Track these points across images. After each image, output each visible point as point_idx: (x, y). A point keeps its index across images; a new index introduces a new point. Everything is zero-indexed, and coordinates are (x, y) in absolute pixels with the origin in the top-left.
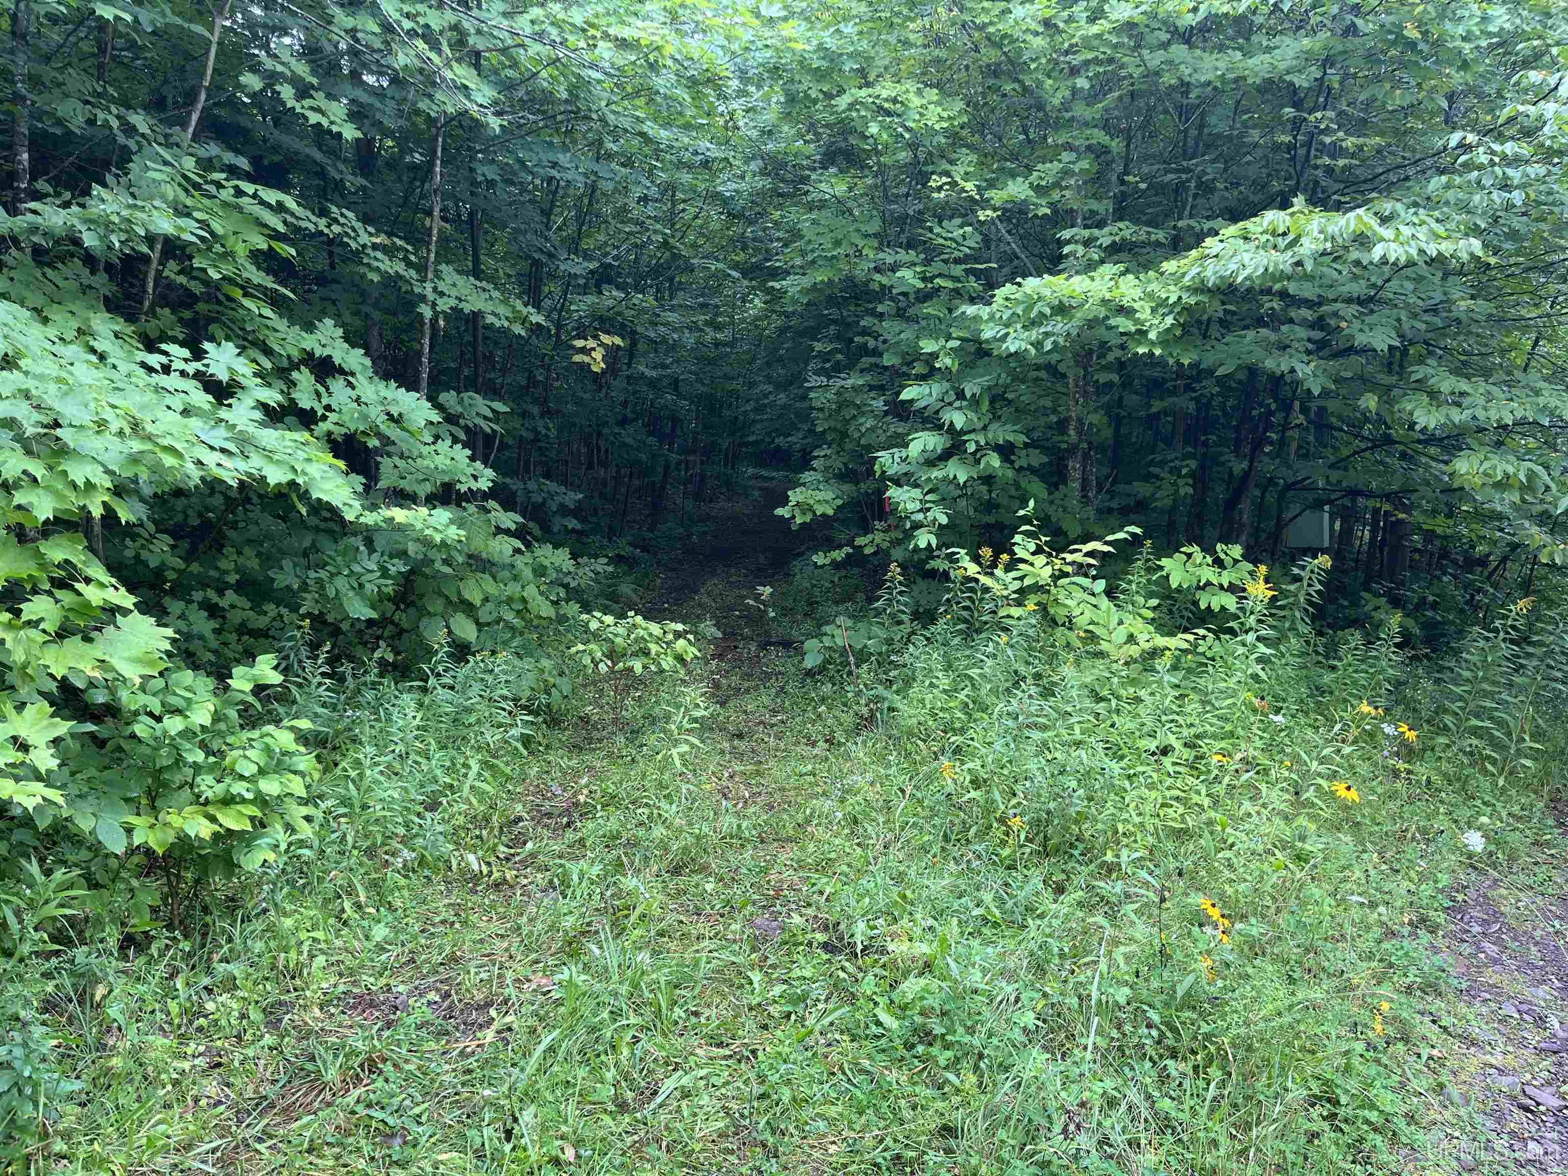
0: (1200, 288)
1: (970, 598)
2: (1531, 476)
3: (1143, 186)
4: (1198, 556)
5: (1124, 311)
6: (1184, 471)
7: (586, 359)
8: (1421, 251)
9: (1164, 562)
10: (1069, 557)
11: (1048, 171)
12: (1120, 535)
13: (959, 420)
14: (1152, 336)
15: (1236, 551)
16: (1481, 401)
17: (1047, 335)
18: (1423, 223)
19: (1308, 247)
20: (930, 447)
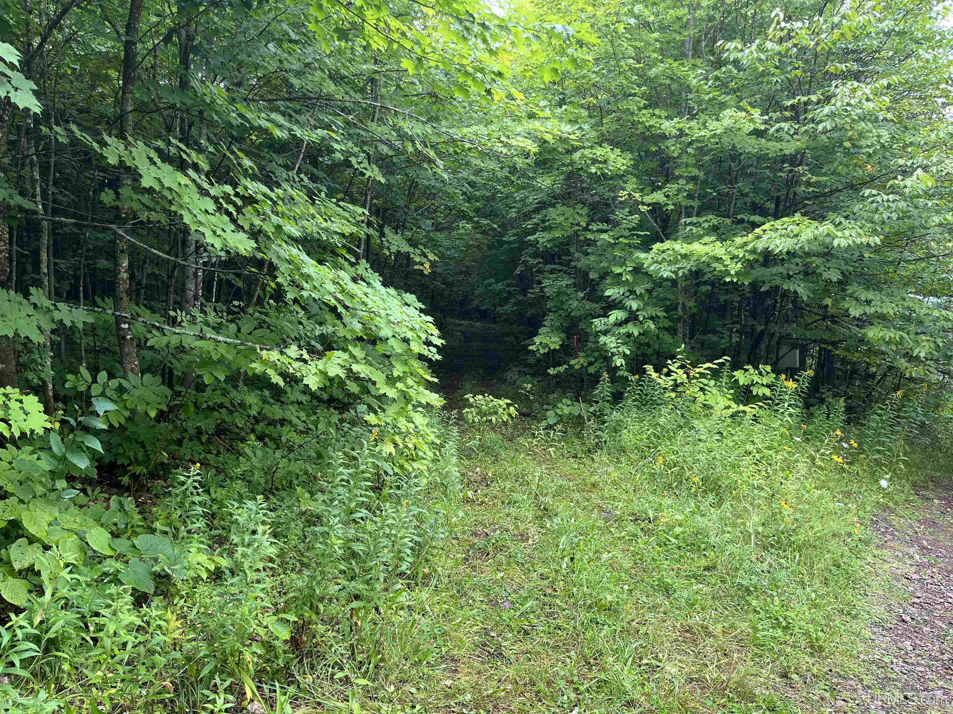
2: (901, 338)
5: (717, 260)
7: (421, 268)
9: (735, 373)
10: (698, 370)
11: (672, 188)
12: (721, 361)
13: (634, 305)
14: (733, 272)
15: (769, 368)
16: (879, 303)
17: (679, 269)
18: (853, 228)
20: (619, 318)
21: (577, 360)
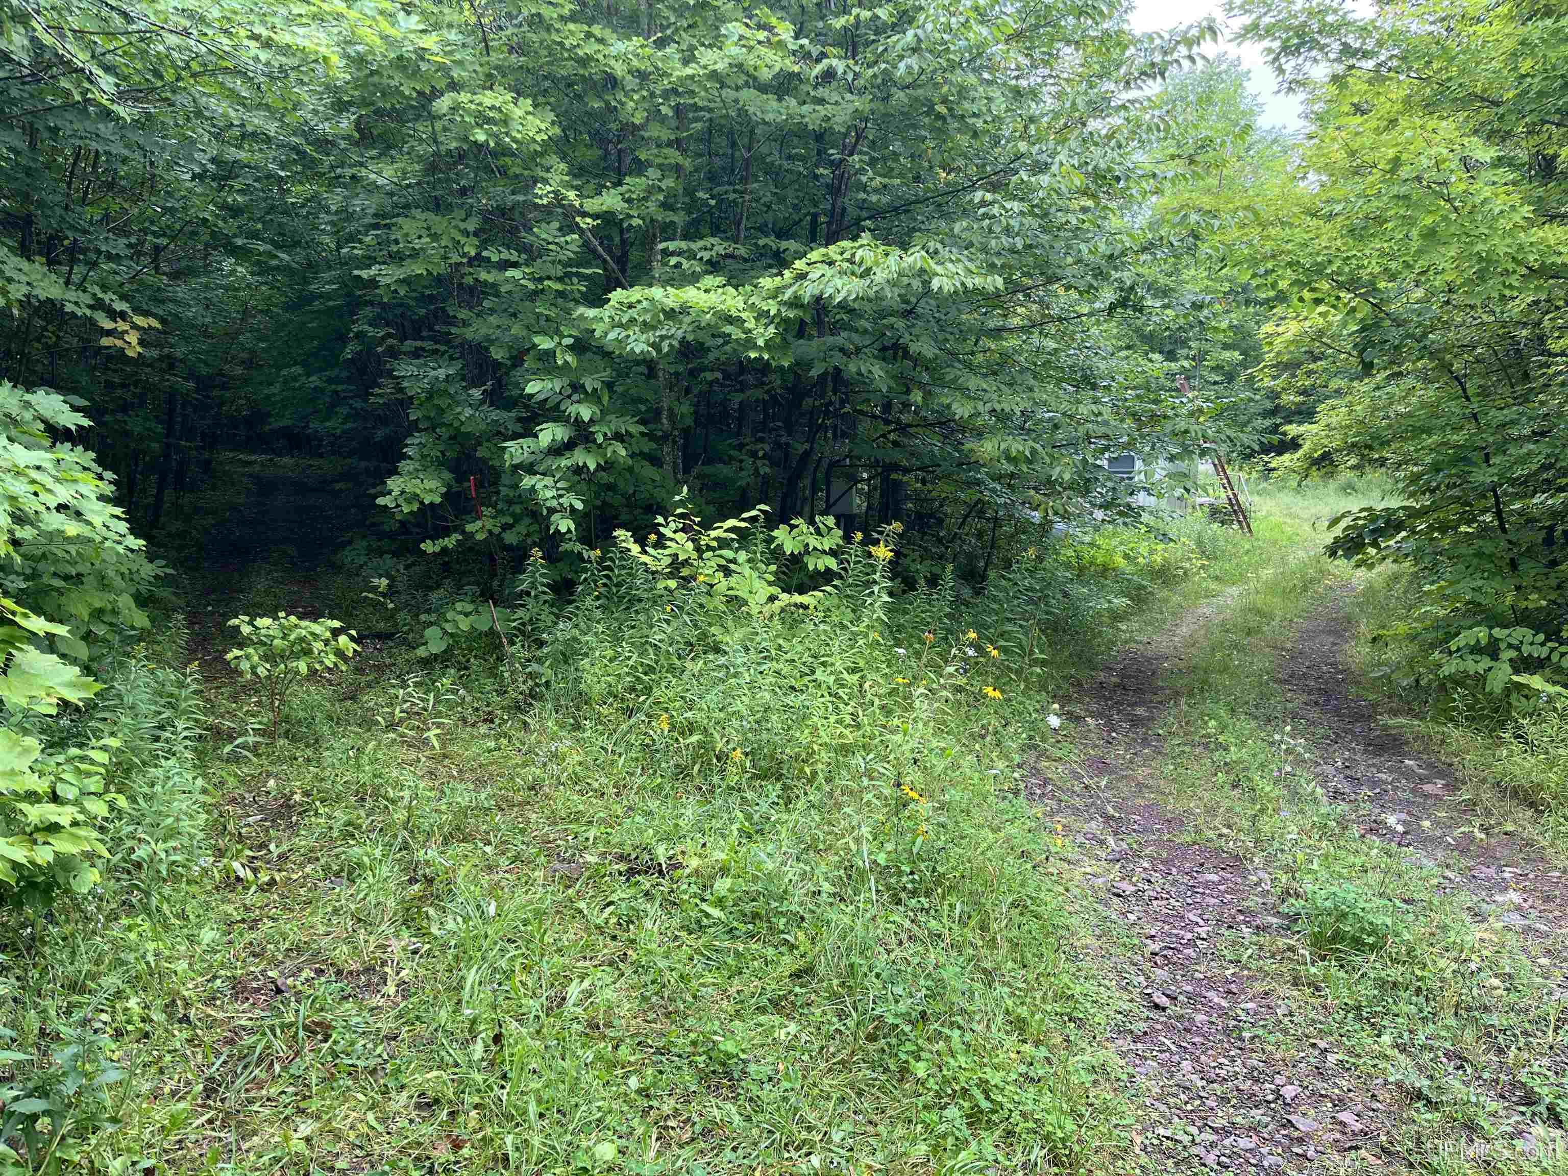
0: (795, 303)
1: (606, 576)
2: (1033, 451)
3: (713, 202)
4: (804, 527)
5: (730, 320)
6: (761, 454)
7: (119, 343)
8: (963, 284)
9: (775, 533)
10: (713, 534)
11: (635, 184)
12: (753, 513)
13: (586, 413)
14: (761, 342)
15: (831, 521)
16: (995, 397)
17: (663, 338)
18: (959, 260)
19: (880, 276)
20: (559, 437)
21: (479, 524)
